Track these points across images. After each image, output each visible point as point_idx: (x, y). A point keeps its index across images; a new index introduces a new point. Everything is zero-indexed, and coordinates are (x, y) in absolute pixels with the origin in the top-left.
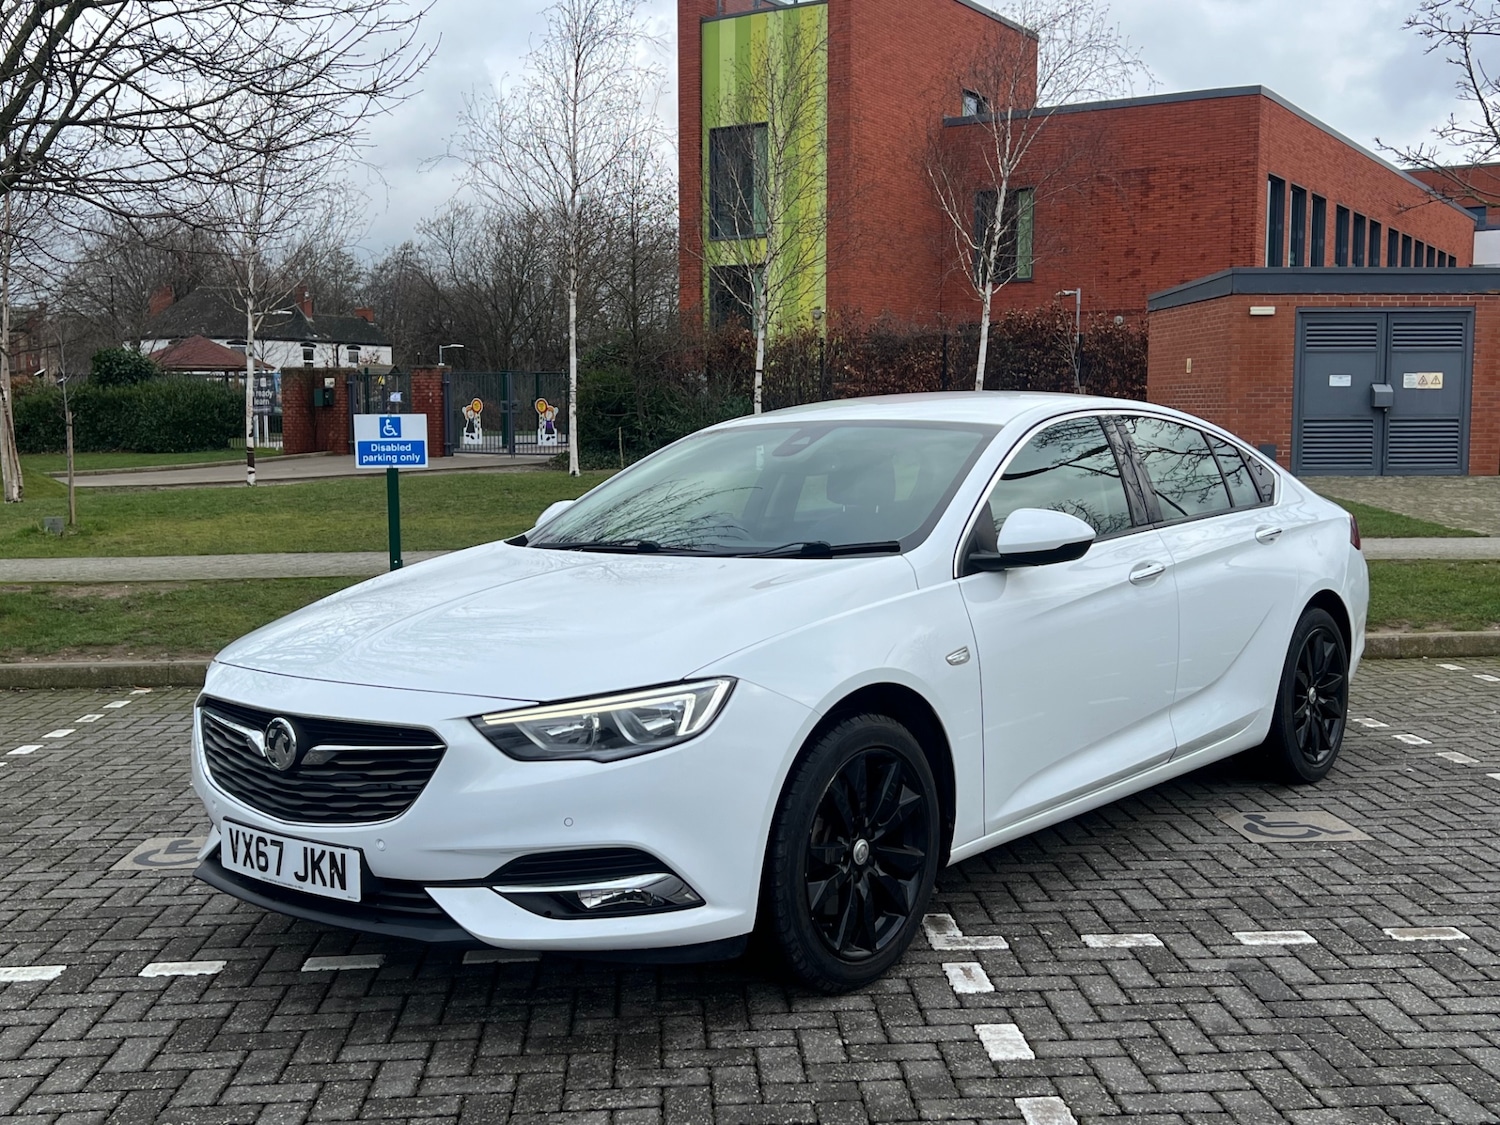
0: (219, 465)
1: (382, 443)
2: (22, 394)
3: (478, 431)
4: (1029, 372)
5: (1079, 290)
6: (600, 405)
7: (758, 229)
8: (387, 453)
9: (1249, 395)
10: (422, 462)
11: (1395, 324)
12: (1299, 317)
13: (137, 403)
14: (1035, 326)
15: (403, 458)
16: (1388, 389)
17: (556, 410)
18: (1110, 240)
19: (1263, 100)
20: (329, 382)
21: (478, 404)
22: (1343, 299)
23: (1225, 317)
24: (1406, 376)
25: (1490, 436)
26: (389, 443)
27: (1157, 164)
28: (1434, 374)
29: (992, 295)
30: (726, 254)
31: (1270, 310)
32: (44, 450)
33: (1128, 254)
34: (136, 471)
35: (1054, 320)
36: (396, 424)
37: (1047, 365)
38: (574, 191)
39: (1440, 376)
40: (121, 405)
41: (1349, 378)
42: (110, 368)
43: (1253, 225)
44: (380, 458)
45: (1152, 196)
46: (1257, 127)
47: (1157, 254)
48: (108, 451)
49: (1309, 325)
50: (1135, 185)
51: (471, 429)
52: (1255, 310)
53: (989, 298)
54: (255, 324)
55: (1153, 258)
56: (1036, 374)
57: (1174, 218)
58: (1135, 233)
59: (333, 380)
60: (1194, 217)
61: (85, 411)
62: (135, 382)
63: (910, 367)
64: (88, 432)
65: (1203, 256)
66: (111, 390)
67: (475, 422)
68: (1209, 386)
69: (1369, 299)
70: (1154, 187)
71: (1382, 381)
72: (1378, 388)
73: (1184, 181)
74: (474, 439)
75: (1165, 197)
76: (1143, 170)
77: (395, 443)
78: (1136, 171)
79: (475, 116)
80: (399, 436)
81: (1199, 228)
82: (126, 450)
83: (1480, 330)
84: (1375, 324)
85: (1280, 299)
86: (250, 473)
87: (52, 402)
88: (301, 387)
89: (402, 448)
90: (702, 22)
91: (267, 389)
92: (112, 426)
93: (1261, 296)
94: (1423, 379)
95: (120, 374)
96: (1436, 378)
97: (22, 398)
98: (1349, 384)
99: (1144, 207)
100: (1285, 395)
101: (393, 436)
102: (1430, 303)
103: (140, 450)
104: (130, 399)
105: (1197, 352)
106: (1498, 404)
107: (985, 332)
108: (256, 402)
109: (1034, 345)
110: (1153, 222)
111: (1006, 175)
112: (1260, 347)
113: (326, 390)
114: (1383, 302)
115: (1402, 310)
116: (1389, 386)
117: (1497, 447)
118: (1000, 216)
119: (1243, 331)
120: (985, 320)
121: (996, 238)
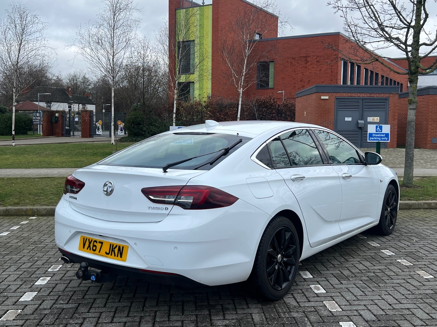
0: (20, 140)
3: (101, 130)
4: (263, 115)
5: (284, 91)
6: (133, 122)
7: (191, 71)
9: (321, 123)
11: (365, 102)
12: (336, 99)
14: (265, 101)
16: (363, 122)
17: (124, 124)
18: (296, 77)
19: (340, 37)
21: (100, 122)
22: (349, 95)
23: (314, 99)
24: (368, 118)
25: (393, 136)
27: (310, 55)
28: (376, 118)
29: (242, 91)
30: (183, 79)
31: (327, 98)
33: (301, 81)
35: (271, 99)
37: (268, 113)
38: (113, 57)
39: (379, 118)
41: (351, 118)
43: (337, 73)
45: (308, 64)
46: (338, 44)
47: (310, 81)
49: (339, 102)
50: (303, 61)
51: (99, 130)
52: (322, 97)
53: (241, 92)
54: (16, 96)
55: (308, 82)
56: (265, 116)
57: (314, 71)
58: (303, 75)
59: (58, 114)
60: (320, 70)
63: (227, 113)
65: (323, 82)
67: (100, 127)
68: (310, 120)
69: (357, 95)
70: (309, 61)
71: (361, 119)
72: (360, 121)
73: (317, 59)
74: (100, 132)
75: (312, 64)
76: (305, 56)
78: (304, 57)
79: (81, 33)
81: (322, 74)
83: (390, 104)
84: (359, 102)
85: (330, 94)
86: (13, 142)
88: (48, 116)
90: (176, 10)
91: (39, 116)
93: (324, 93)
94: (373, 119)
96: (377, 119)
98: (351, 120)
99: (306, 67)
100: (332, 123)
102: (375, 96)
105: (307, 110)
106: (396, 127)
107: (240, 103)
108: (36, 120)
109: (264, 107)
110: (308, 72)
111: (247, 55)
112: (324, 109)
113: (56, 117)
114: (362, 95)
115: (367, 98)
116: (363, 121)
117: (396, 140)
118: (245, 67)
119: (319, 104)
120: (240, 99)
121: (244, 74)
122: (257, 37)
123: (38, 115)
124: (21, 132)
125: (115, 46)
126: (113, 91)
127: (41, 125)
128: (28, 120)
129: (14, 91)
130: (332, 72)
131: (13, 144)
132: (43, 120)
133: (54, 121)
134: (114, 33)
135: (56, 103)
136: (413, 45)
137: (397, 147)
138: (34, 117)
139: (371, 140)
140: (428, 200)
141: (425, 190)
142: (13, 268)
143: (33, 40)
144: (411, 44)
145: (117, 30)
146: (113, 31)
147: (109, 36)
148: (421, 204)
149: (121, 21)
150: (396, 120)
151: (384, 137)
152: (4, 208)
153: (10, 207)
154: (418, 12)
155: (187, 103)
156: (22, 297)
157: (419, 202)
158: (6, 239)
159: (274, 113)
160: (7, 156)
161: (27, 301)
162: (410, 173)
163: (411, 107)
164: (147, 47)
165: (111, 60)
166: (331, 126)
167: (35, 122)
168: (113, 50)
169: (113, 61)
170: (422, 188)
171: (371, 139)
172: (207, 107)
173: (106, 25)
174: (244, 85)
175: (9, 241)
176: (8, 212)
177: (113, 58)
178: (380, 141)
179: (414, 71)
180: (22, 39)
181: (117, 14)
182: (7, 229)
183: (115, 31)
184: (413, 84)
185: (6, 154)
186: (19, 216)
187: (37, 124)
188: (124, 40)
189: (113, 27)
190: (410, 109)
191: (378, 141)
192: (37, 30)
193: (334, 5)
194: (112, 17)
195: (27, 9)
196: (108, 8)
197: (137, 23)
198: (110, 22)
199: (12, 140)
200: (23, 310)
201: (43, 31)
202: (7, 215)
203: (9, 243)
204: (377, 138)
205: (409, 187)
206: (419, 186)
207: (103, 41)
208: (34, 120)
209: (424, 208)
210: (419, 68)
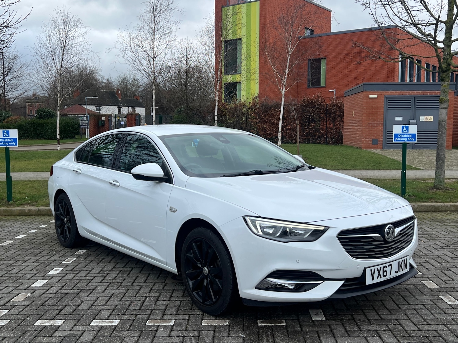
1: (3, 139)
2: (17, 122)
4: (310, 116)
5: (335, 90)
7: (238, 71)
8: (5, 142)
9: (369, 123)
10: (16, 145)
11: (417, 101)
12: (385, 98)
13: (48, 125)
14: (312, 101)
15: (10, 144)
18: (349, 74)
19: (397, 30)
20: (103, 118)
22: (400, 93)
23: (362, 98)
24: (421, 117)
25: (449, 137)
26: (6, 139)
27: (364, 50)
28: (430, 117)
30: (230, 79)
31: (376, 96)
32: (22, 139)
33: (355, 78)
34: (42, 145)
35: (319, 99)
36: (8, 133)
37: (316, 113)
38: (154, 59)
39: (432, 117)
40: (44, 125)
41: (402, 118)
42: (42, 114)
43: (394, 69)
44: (3, 144)
45: (363, 60)
47: (364, 78)
48: (40, 139)
49: (388, 101)
50: (357, 57)
52: (371, 96)
53: (284, 93)
54: (60, 100)
55: (363, 80)
56: (313, 116)
57: (369, 67)
58: (357, 72)
59: (104, 118)
60: (376, 67)
61: (33, 127)
62: (48, 118)
64: (34, 133)
65: (379, 79)
66: (42, 121)
68: (358, 120)
69: (408, 92)
70: (363, 57)
71: (413, 119)
72: (411, 121)
75: (366, 60)
76: (360, 52)
77: (8, 139)
78: (358, 52)
80: (9, 136)
81: (377, 70)
82: (45, 139)
84: (411, 101)
85: (379, 93)
86: (58, 146)
87: (24, 124)
88: (95, 120)
89: (10, 140)
90: (222, 8)
92: (41, 132)
93: (373, 91)
94: (427, 119)
95: (44, 116)
96: (431, 118)
97: (16, 123)
98: (402, 120)
99: (360, 64)
100: (381, 123)
101: (7, 137)
102: (429, 94)
103: (48, 139)
104: (46, 123)
105: (355, 109)
106: (452, 126)
107: (283, 103)
108: (83, 124)
109: (312, 107)
110: (363, 68)
111: (290, 54)
112: (372, 108)
113: (102, 121)
114: (413, 93)
115: (419, 96)
116: (415, 120)
117: (451, 140)
118: (288, 66)
119: (367, 103)
120: (283, 100)
121: (286, 73)
122: (308, 33)
123: (85, 119)
124: (69, 136)
125: (155, 49)
126: (154, 94)
127: (89, 129)
128: (76, 124)
129: (59, 95)
130: (388, 68)
131: (59, 148)
132: (90, 124)
133: (100, 125)
134: (154, 35)
135: (105, 106)
136: (444, 42)
137: (453, 149)
138: (82, 121)
139: (397, 141)
140: (456, 202)
141: (456, 192)
142: (33, 260)
143: (76, 44)
144: (443, 40)
145: (158, 32)
146: (153, 33)
147: (150, 39)
148: (447, 206)
149: (161, 23)
150: (452, 120)
151: (411, 138)
152: (37, 208)
153: (41, 208)
154: (450, 6)
155: (230, 105)
156: (34, 283)
157: (446, 204)
158: (33, 236)
159: (322, 113)
160: (50, 160)
161: (37, 287)
162: (441, 174)
163: (442, 106)
164: (190, 47)
165: (152, 63)
166: (381, 127)
167: (82, 125)
168: (154, 52)
169: (154, 63)
170: (453, 190)
171: (396, 139)
172: (251, 108)
173: (146, 27)
174: (286, 85)
175: (35, 237)
176: (40, 212)
177: (154, 61)
178: (406, 142)
179: (445, 69)
180: (66, 43)
181: (158, 16)
182: (36, 227)
183: (155, 33)
184: (444, 82)
185: (50, 158)
186: (50, 215)
187: (85, 128)
188: (165, 41)
189: (153, 29)
190: (442, 108)
191: (404, 142)
192: (80, 34)
193: (362, 2)
194: (153, 19)
195: (70, 13)
196: (148, 9)
197: (177, 24)
198: (151, 24)
199: (56, 144)
200: (32, 293)
201: (86, 35)
202: (39, 215)
203: (34, 239)
204: (403, 139)
205: (440, 189)
206: (452, 188)
207: (143, 43)
208: (81, 124)
209: (451, 210)
210: (451, 66)
